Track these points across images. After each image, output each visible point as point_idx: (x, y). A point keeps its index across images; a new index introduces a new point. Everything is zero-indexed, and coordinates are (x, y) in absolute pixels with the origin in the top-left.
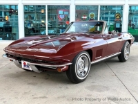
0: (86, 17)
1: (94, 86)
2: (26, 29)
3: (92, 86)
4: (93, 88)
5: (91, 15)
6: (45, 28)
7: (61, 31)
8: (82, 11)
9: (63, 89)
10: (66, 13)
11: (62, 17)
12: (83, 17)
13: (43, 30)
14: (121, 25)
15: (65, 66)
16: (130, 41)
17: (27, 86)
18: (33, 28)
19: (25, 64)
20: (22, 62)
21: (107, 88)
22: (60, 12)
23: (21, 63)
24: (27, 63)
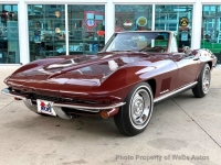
0: (130, 24)
1: (162, 140)
2: (31, 44)
3: (158, 140)
4: (160, 143)
5: (140, 21)
6: (64, 41)
7: (91, 46)
8: (123, 15)
9: (110, 146)
10: (99, 17)
11: (91, 24)
12: (126, 24)
13: (61, 46)
14: (189, 37)
15: (113, 108)
16: (210, 63)
17: (48, 143)
18: (43, 43)
19: (43, 105)
20: (39, 102)
21: (183, 143)
22: (90, 16)
23: (35, 103)
24: (46, 103)
